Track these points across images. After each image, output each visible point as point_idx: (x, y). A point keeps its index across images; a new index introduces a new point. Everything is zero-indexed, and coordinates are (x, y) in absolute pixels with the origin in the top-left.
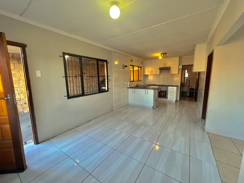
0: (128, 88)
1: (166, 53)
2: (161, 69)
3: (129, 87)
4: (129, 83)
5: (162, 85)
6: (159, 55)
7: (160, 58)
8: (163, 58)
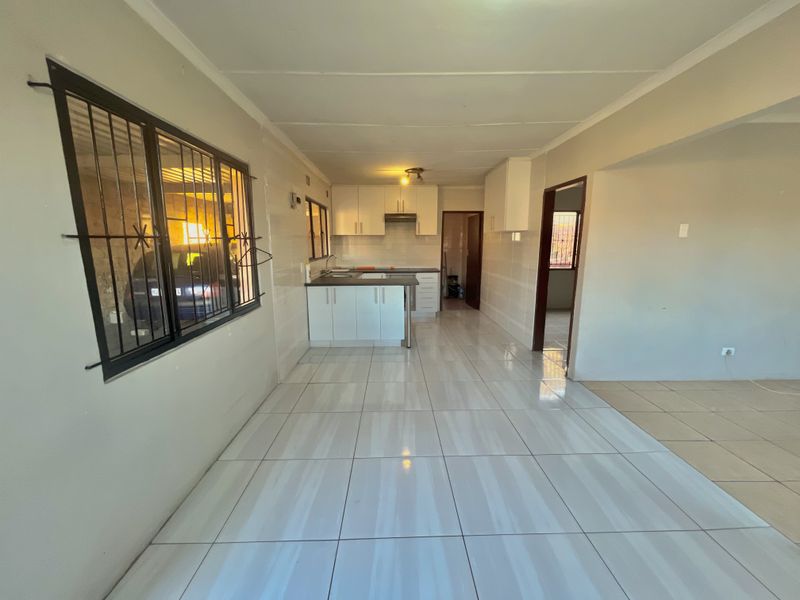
0: (307, 285)
1: (421, 170)
2: (391, 219)
3: (309, 281)
4: (308, 268)
5: (392, 269)
6: (399, 171)
7: (405, 181)
8: (413, 183)
